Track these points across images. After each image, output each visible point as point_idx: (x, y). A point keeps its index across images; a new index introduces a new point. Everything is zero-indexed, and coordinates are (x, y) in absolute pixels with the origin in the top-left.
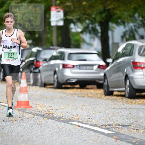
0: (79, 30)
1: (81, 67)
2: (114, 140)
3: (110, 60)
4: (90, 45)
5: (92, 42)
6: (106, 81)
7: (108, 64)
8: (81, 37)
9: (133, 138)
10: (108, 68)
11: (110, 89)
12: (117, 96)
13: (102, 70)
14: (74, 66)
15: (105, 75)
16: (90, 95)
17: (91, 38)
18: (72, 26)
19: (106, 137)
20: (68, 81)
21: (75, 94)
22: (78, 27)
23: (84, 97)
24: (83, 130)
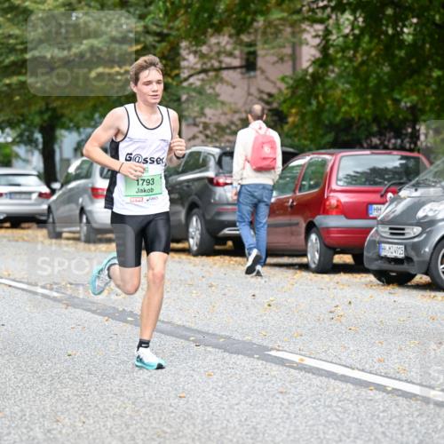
0: (10, 140)
1: (13, 196)
2: (64, 306)
3: (56, 186)
4: (27, 161)
5: (29, 157)
6: (51, 216)
7: (53, 191)
8: (12, 151)
9: (94, 303)
10: (54, 197)
11: (58, 229)
12: (68, 239)
13: (45, 200)
14: (1, 195)
15: (49, 208)
16: (26, 238)
17: (27, 151)
19: (51, 302)
21: (5, 237)
22: (8, 135)
23: (17, 241)
24: (17, 291)
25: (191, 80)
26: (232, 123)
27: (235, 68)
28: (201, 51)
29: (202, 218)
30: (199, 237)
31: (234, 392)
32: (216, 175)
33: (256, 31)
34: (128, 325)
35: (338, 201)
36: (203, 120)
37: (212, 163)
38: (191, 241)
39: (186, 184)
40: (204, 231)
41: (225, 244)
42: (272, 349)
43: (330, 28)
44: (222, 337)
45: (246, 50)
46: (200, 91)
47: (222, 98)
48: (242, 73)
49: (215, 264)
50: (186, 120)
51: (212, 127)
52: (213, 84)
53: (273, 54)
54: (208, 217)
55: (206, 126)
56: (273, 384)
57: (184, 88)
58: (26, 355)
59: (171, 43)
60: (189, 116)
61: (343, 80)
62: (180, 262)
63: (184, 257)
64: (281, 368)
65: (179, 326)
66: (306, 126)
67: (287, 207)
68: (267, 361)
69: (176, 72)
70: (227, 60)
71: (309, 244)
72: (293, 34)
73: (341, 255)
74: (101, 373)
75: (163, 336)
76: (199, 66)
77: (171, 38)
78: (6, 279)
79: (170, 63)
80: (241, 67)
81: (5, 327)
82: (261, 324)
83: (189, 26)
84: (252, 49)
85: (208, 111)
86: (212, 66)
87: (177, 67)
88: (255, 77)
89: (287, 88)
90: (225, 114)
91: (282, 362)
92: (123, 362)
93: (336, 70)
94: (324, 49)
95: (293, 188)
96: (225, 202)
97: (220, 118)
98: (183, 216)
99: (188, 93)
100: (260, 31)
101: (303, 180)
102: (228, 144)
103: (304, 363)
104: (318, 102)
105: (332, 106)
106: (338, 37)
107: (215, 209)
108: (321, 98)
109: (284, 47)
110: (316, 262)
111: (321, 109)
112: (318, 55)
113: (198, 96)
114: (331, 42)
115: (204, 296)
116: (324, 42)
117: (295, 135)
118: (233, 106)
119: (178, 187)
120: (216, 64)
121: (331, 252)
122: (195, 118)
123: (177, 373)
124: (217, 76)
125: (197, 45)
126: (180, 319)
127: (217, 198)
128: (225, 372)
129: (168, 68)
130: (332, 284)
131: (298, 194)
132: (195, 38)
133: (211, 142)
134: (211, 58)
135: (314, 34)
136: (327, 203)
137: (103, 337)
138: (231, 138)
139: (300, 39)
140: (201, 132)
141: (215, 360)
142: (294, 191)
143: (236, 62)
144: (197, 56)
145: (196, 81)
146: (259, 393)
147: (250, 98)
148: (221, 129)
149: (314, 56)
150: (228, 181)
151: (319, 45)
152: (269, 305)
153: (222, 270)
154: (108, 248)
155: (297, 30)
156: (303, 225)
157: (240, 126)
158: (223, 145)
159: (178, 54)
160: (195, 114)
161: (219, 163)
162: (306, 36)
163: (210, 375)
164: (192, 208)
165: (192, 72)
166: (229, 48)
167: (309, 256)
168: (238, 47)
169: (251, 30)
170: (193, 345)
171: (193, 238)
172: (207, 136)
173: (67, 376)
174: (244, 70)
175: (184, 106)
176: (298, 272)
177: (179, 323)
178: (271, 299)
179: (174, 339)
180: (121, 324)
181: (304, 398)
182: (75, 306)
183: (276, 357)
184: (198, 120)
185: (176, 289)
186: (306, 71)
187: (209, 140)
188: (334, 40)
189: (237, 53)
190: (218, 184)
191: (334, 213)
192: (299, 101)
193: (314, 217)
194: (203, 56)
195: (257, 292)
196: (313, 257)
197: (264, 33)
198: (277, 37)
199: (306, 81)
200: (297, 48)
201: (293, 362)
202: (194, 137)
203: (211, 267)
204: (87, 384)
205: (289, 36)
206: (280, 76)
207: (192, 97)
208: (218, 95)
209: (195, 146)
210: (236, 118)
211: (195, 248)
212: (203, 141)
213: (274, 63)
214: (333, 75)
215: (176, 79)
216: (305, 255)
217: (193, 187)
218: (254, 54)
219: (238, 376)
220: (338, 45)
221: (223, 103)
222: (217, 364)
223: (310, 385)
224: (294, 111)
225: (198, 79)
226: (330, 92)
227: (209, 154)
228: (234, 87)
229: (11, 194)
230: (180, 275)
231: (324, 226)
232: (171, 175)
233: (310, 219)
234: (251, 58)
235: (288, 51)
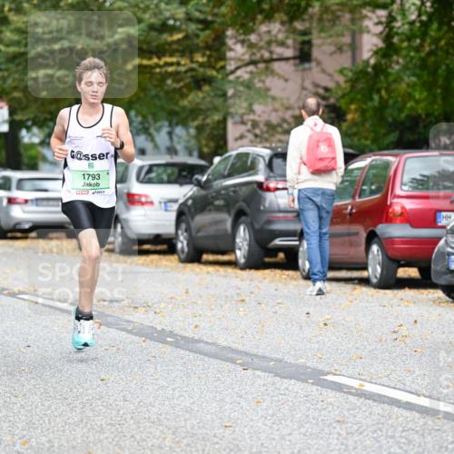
0: (36, 140)
1: (39, 203)
2: (96, 325)
8: (39, 153)
9: (129, 321)
14: (26, 201)
18: (24, 132)
20: (18, 227)
21: (30, 248)
22: (34, 135)
24: (44, 309)
25: (239, 73)
26: (284, 120)
27: (287, 59)
28: (249, 40)
29: (251, 227)
30: (247, 248)
31: (285, 421)
32: (267, 179)
33: (311, 17)
34: (167, 346)
35: (403, 208)
36: (252, 117)
37: (262, 166)
38: (238, 253)
39: (232, 189)
40: (253, 242)
41: (276, 256)
42: (328, 373)
43: (394, 14)
44: (272, 360)
45: (300, 39)
46: (248, 85)
47: (272, 93)
48: (295, 65)
49: (265, 278)
50: (233, 117)
51: (262, 125)
52: (263, 78)
53: (330, 44)
54: (257, 226)
55: (255, 125)
56: (329, 412)
57: (230, 82)
58: (54, 380)
59: (215, 31)
60: (237, 113)
61: (408, 73)
62: (225, 276)
63: (229, 270)
64: (338, 394)
65: (224, 348)
66: (368, 125)
67: (345, 215)
68: (322, 386)
69: (221, 63)
70: (279, 51)
71: (370, 256)
72: (353, 21)
73: (407, 269)
74: (138, 400)
75: (206, 359)
76: (247, 57)
77: (216, 26)
78: (32, 295)
79: (214, 54)
80: (294, 58)
81: (31, 349)
82: (317, 346)
83: (235, 12)
84: (306, 38)
85: (257, 107)
86: (262, 56)
87: (223, 58)
88: (310, 69)
89: (346, 82)
90: (276, 110)
91: (339, 387)
92: (162, 387)
93: (401, 61)
94: (388, 37)
95: (352, 194)
96: (276, 209)
97: (269, 116)
98: (229, 225)
99: (235, 88)
100: (315, 18)
101: (363, 185)
102: (279, 145)
103: (364, 388)
104: (381, 97)
105: (396, 102)
106: (403, 24)
107: (265, 217)
108: (383, 93)
109: (343, 35)
110: (378, 276)
111: (384, 105)
112: (381, 44)
113: (246, 91)
114: (395, 30)
115: (253, 313)
116: (387, 30)
117: (355, 134)
118: (285, 101)
119: (223, 192)
120: (267, 55)
121: (395, 265)
122: (242, 116)
123: (223, 400)
124: (267, 68)
125: (245, 34)
126: (226, 340)
127: (267, 205)
128: (276, 399)
129: (212, 60)
130: (395, 301)
131: (358, 200)
132: (243, 25)
133: (261, 142)
134: (261, 48)
135: (376, 20)
136: (391, 210)
137: (139, 360)
138: (283, 137)
139: (361, 27)
140: (249, 131)
141: (264, 385)
142: (353, 197)
143: (289, 53)
144: (246, 45)
145: (243, 74)
146: (314, 422)
147: (304, 92)
148: (271, 127)
149: (376, 45)
150: (280, 186)
151: (381, 33)
152: (325, 324)
153: (273, 285)
154: (145, 260)
155: (357, 16)
156: (364, 235)
157: (293, 125)
158: (274, 145)
159: (224, 44)
160: (242, 111)
161: (270, 166)
162: (368, 23)
163: (258, 402)
164: (239, 216)
165: (239, 63)
166: (281, 36)
167: (370, 269)
168: (292, 36)
169: (306, 17)
170: (241, 369)
171: (240, 249)
172: (256, 136)
173: (99, 403)
174: (297, 61)
175: (231, 101)
176: (358, 287)
177: (225, 344)
178: (328, 317)
179: (219, 361)
180: (160, 345)
181: (364, 427)
182: (108, 325)
183: (332, 382)
184: (246, 117)
185: (222, 306)
186: (368, 62)
187: (258, 140)
188: (399, 28)
189: (290, 42)
190: (268, 189)
191: (398, 221)
192: (359, 96)
193: (375, 226)
194: (251, 46)
195: (311, 310)
196: (375, 270)
197: (321, 20)
198: (334, 25)
199: (366, 73)
200: (357, 36)
201: (352, 388)
202: (242, 137)
203: (260, 282)
204: (121, 412)
205: (349, 23)
206: (339, 68)
207: (240, 92)
208: (268, 90)
209: (242, 146)
210: (288, 115)
211: (242, 261)
212: (251, 141)
213: (331, 54)
214: (397, 67)
215: (222, 71)
216: (365, 268)
217: (241, 193)
218: (309, 43)
219: (290, 404)
220: (403, 33)
221: (274, 98)
222: (267, 390)
223: (371, 414)
224: (353, 107)
225: (247, 72)
226: (394, 86)
227: (258, 155)
228: (286, 80)
229: (38, 201)
230: (225, 291)
231: (387, 235)
232: (215, 180)
233: (371, 228)
234: (306, 48)
235: (347, 39)
